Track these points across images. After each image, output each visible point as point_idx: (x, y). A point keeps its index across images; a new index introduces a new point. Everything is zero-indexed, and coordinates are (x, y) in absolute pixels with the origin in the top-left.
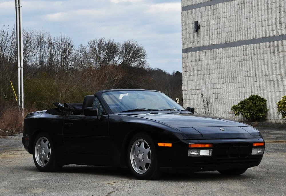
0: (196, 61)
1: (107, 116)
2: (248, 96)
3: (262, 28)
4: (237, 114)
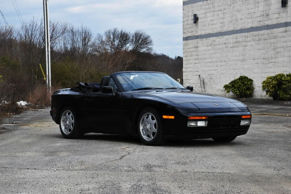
0: (195, 48)
1: (121, 93)
2: (238, 77)
3: (250, 20)
4: (228, 92)
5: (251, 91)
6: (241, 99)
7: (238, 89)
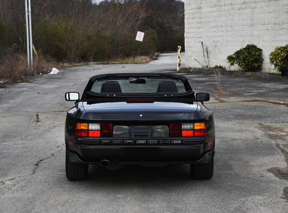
2: (244, 46)
4: (232, 64)
5: (260, 63)
6: (247, 73)
7: (244, 61)
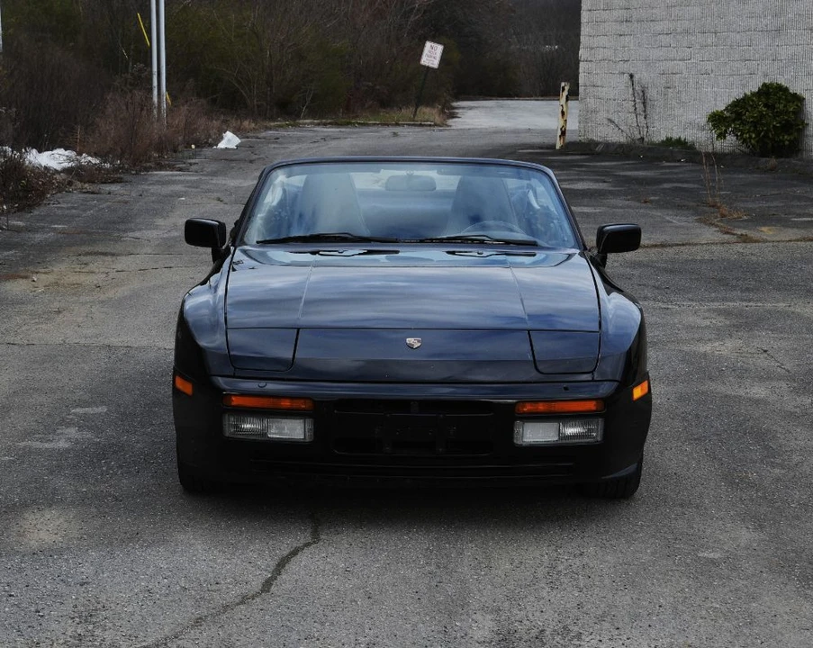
2: (754, 86)
4: (722, 136)
5: (795, 134)
6: (764, 159)
7: (755, 127)
